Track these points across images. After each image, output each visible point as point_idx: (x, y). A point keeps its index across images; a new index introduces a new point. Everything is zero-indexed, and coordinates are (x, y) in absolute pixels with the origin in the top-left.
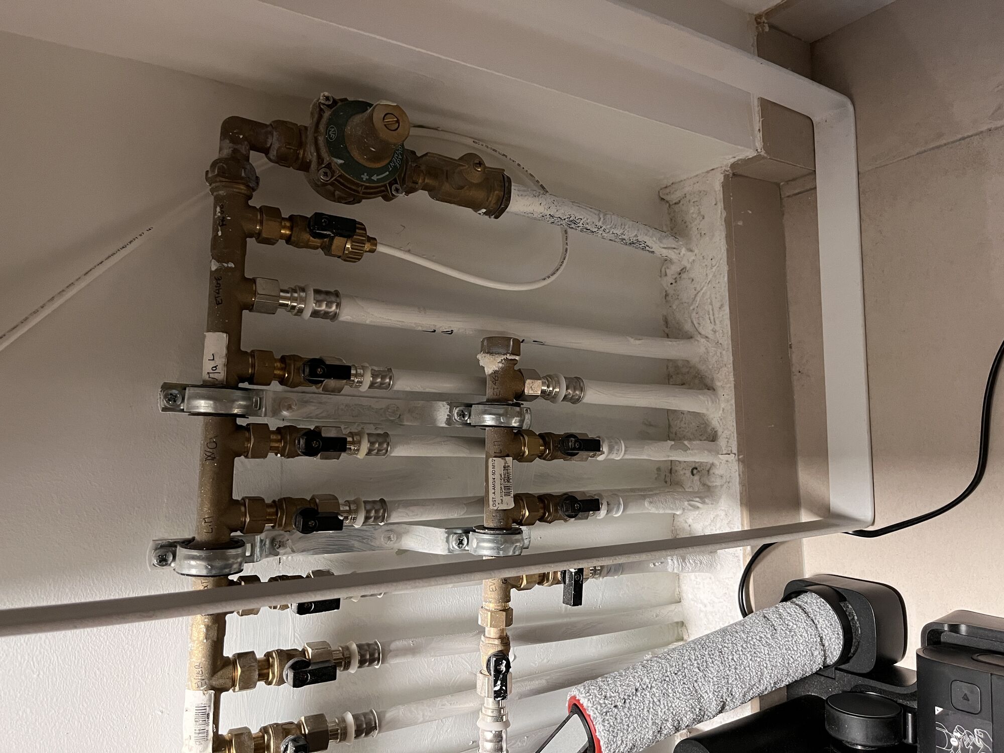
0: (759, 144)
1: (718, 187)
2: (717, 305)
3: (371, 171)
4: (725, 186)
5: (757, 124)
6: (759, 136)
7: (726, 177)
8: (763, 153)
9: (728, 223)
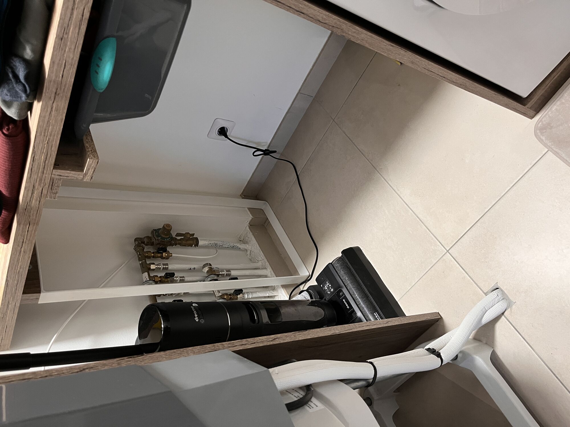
0: (251, 216)
1: (248, 229)
2: (259, 252)
3: (167, 238)
4: (249, 228)
5: (249, 213)
6: (250, 215)
7: (249, 227)
8: (253, 217)
9: (253, 234)
